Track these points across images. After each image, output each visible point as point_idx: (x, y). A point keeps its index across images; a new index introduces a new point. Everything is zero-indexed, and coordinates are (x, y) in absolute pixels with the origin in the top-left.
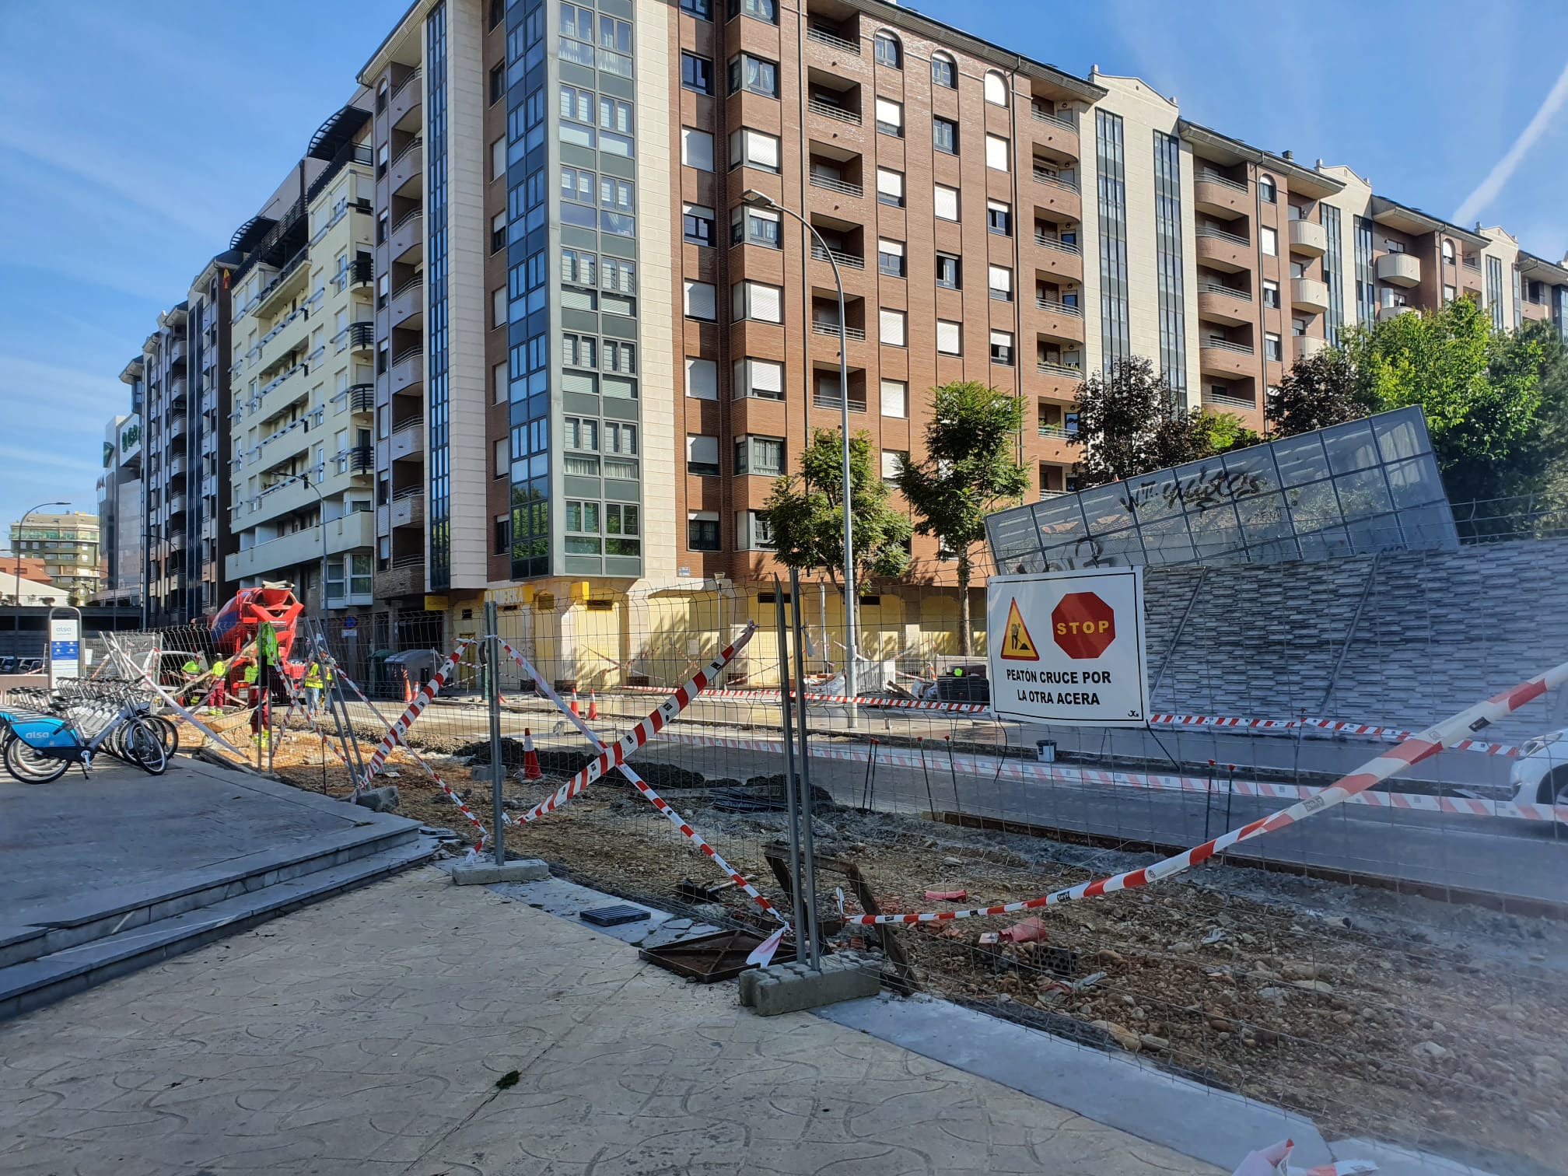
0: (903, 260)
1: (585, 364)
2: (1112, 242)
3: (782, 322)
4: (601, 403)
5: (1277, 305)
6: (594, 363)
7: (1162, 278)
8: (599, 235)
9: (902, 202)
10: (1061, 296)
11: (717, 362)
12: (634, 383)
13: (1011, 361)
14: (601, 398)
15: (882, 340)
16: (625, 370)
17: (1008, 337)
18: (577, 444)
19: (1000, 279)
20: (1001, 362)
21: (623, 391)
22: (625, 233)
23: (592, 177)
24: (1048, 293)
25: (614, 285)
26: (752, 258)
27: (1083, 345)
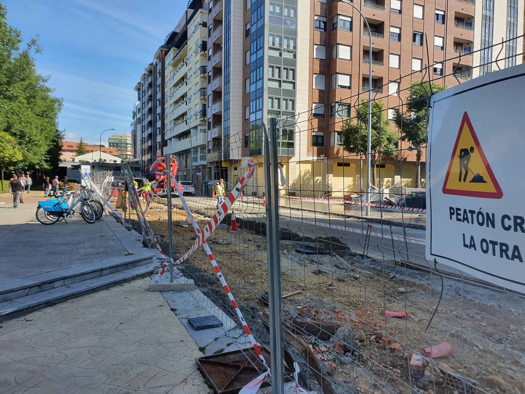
0: (400, 35)
1: (276, 77)
2: (487, 26)
3: (351, 60)
4: (282, 91)
6: (279, 77)
8: (283, 28)
9: (400, 12)
10: (464, 48)
11: (325, 75)
12: (294, 84)
13: (441, 74)
14: (282, 90)
15: (390, 66)
16: (291, 79)
17: (441, 65)
18: (272, 106)
19: (439, 42)
20: (437, 74)
21: (289, 87)
22: (293, 27)
23: (281, 6)
24: (458, 47)
25: (288, 47)
26: (340, 35)
27: (472, 67)
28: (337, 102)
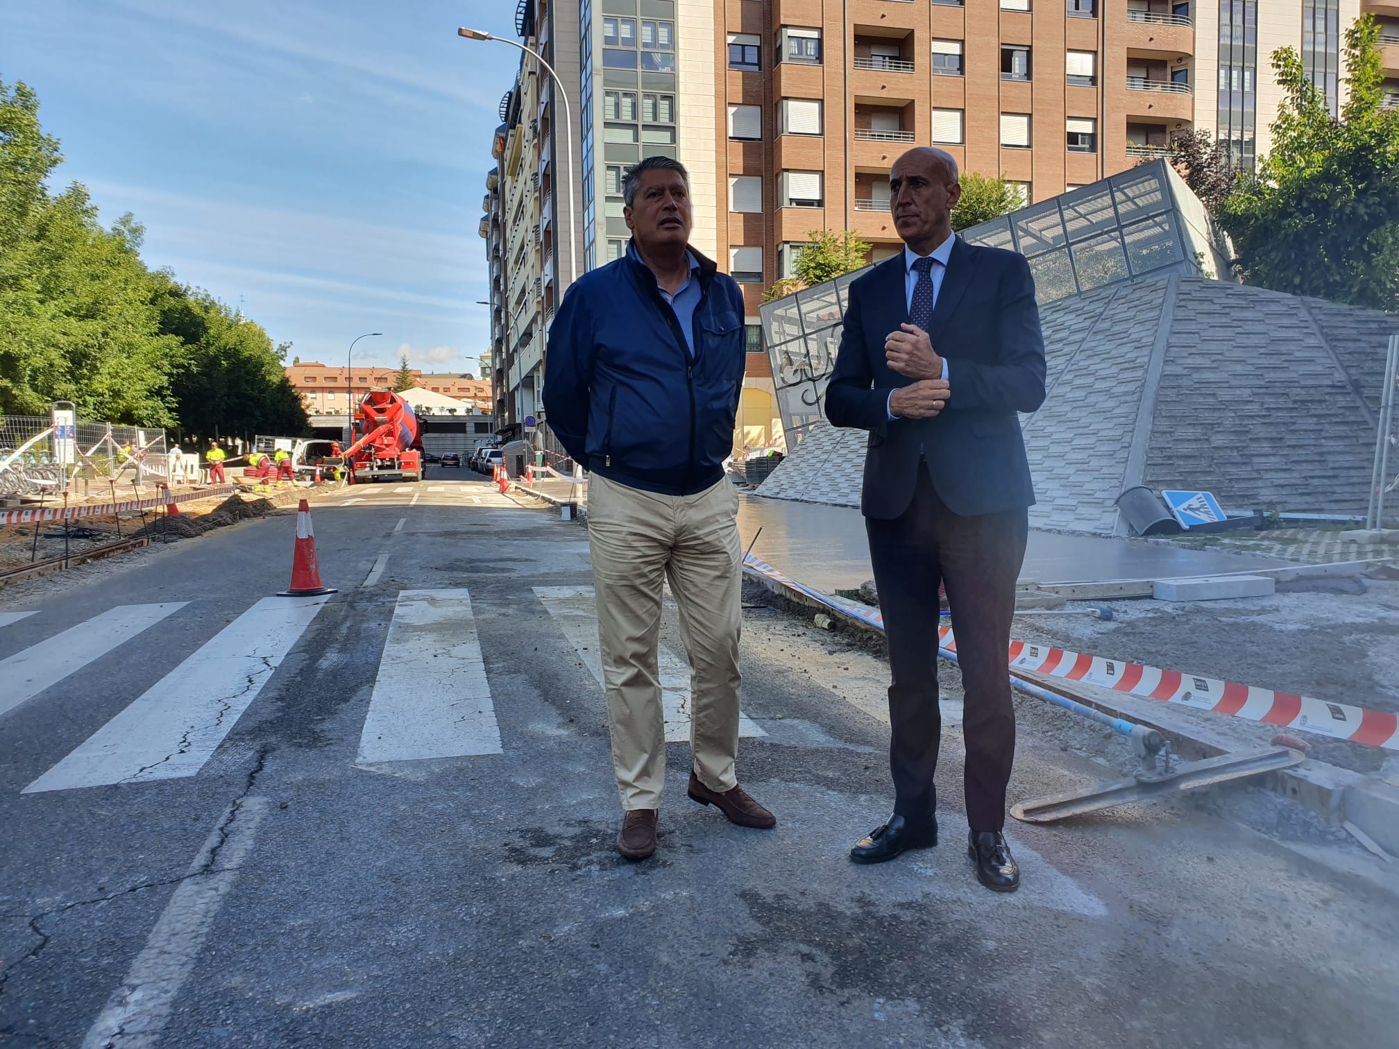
0: (962, 57)
2: (1237, 4)
3: (822, 134)
7: (1309, 37)
8: (640, 75)
10: (1169, 72)
11: (762, 177)
13: (1093, 148)
15: (934, 138)
17: (1090, 123)
19: (1081, 64)
20: (1083, 149)
22: (665, 70)
23: (632, 22)
24: (1153, 72)
25: (655, 117)
26: (789, 76)
27: (1190, 123)
28: (787, 242)
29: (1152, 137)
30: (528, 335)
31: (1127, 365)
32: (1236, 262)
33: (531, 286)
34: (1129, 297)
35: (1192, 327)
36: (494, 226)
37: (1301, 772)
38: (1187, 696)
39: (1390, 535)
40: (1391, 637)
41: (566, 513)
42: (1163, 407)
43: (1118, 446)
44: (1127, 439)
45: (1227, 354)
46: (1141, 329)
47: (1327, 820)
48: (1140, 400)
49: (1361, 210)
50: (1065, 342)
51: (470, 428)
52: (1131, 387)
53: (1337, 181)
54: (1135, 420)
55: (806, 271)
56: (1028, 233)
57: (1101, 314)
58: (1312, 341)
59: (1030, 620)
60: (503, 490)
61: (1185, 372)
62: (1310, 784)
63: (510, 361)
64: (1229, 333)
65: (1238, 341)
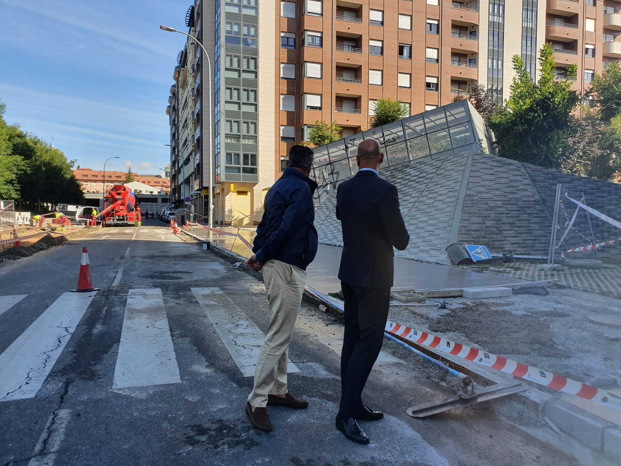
0: (382, 48)
1: (235, 99)
2: (496, 33)
3: (322, 78)
4: (241, 114)
5: (594, 55)
6: (239, 99)
7: (524, 48)
8: (242, 48)
9: (382, 23)
10: (468, 59)
11: (295, 96)
12: (256, 106)
13: (437, 90)
14: (241, 112)
15: (370, 82)
16: (252, 101)
17: (436, 79)
19: (432, 54)
20: (433, 90)
21: (251, 109)
22: (253, 46)
23: (239, 25)
24: (461, 59)
25: (248, 67)
26: (308, 52)
27: (477, 81)
28: (306, 125)
29: (461, 86)
30: (187, 161)
31: (451, 190)
32: (495, 142)
33: (190, 138)
34: (452, 160)
35: (478, 174)
36: (173, 110)
37: (527, 394)
38: (481, 360)
39: (557, 267)
40: (559, 318)
41: (205, 247)
42: (466, 208)
43: (447, 225)
44: (451, 222)
45: (492, 186)
46: (457, 174)
47: (538, 416)
48: (456, 205)
49: (545, 124)
50: (425, 178)
51: (160, 200)
52: (453, 199)
53: (536, 112)
54: (454, 214)
55: (314, 138)
56: (409, 128)
57: (440, 166)
58: (527, 182)
59: (412, 309)
60: (175, 232)
61: (475, 194)
62: (530, 400)
63: (179, 171)
64: (493, 177)
65: (497, 180)
